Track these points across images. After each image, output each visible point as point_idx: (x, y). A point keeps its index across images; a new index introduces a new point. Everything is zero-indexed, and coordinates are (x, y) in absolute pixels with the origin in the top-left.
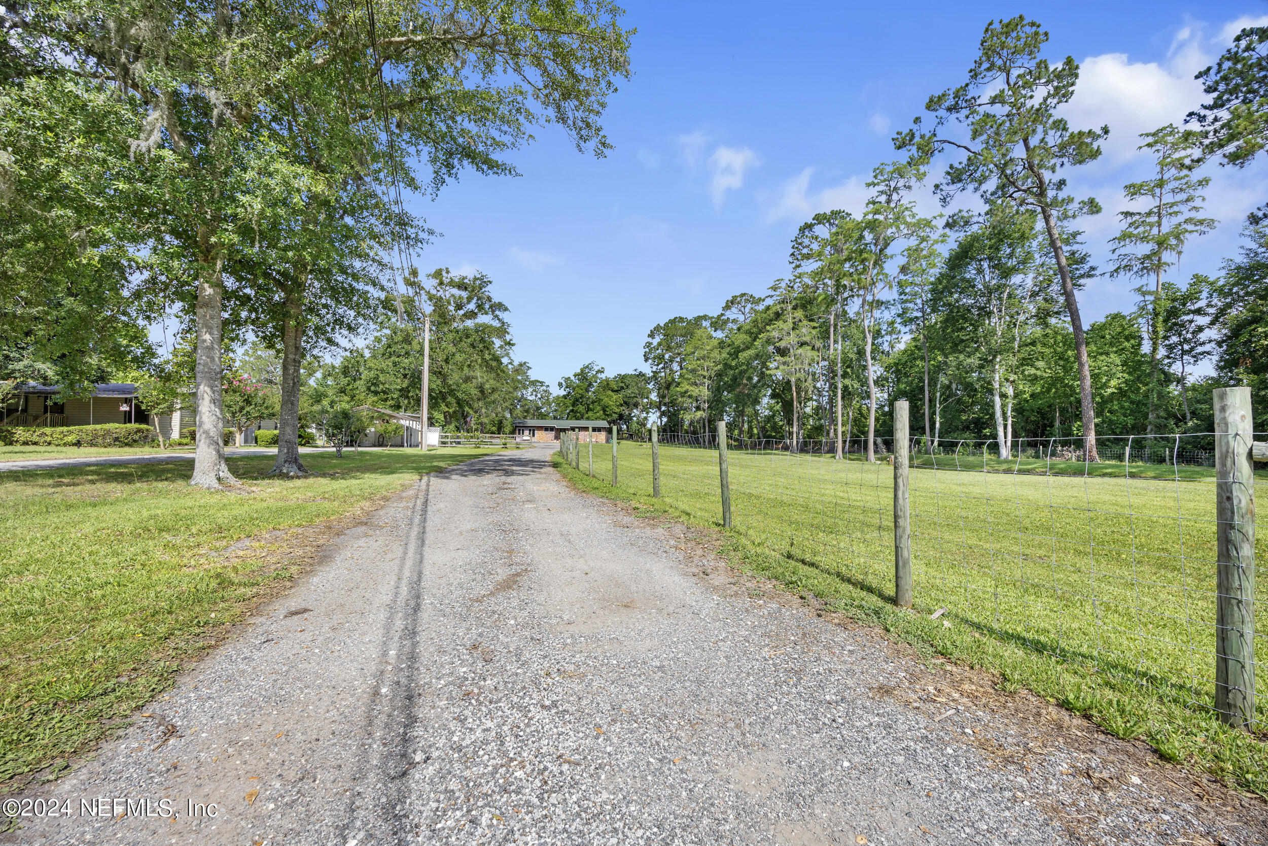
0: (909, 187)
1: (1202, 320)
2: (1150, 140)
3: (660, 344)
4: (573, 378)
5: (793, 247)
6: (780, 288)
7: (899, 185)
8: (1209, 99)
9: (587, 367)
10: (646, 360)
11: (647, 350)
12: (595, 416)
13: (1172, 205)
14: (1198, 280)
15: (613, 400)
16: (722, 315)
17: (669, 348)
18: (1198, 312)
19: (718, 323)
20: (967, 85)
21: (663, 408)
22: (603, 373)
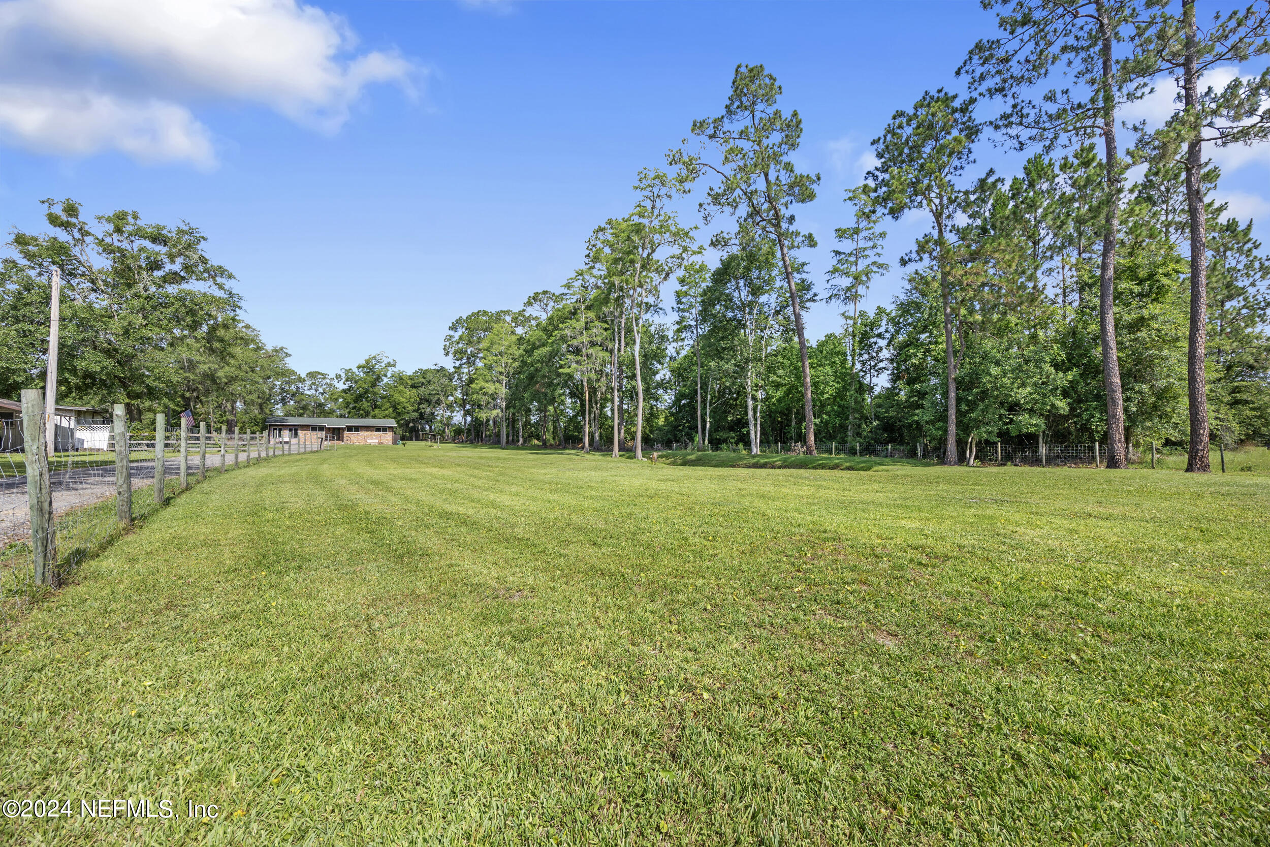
0: (670, 197)
1: (882, 343)
2: (851, 195)
3: (461, 338)
4: (355, 370)
7: (662, 193)
9: (374, 358)
10: (447, 354)
11: (448, 343)
12: (383, 414)
13: (865, 249)
14: (881, 311)
15: (406, 397)
16: (524, 310)
17: (470, 343)
18: (879, 336)
19: (520, 319)
21: (468, 407)
22: (394, 366)
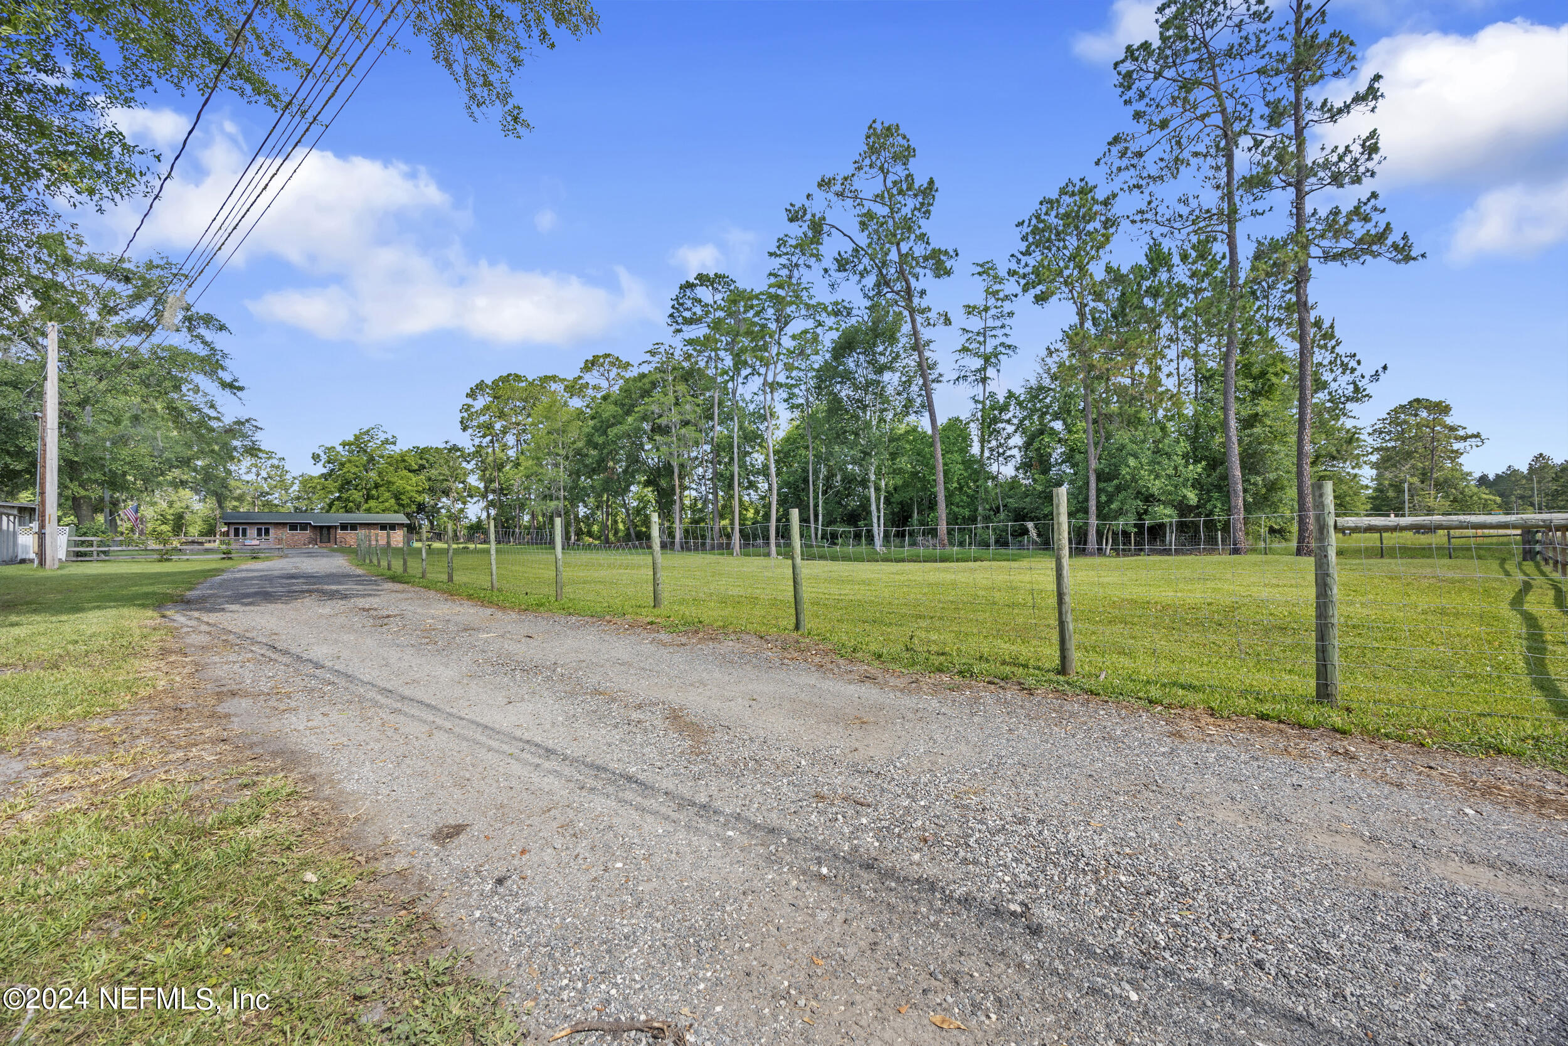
1: (1010, 429)
2: (980, 269)
3: (487, 408)
4: (340, 449)
5: (673, 307)
6: (660, 353)
8: (1023, 246)
9: (367, 433)
10: (465, 429)
11: (465, 415)
12: (382, 507)
13: (994, 328)
14: (1011, 395)
15: (410, 483)
16: (580, 378)
17: (502, 415)
18: (1009, 422)
19: (575, 388)
20: (853, 175)
21: (491, 497)
22: (394, 443)
